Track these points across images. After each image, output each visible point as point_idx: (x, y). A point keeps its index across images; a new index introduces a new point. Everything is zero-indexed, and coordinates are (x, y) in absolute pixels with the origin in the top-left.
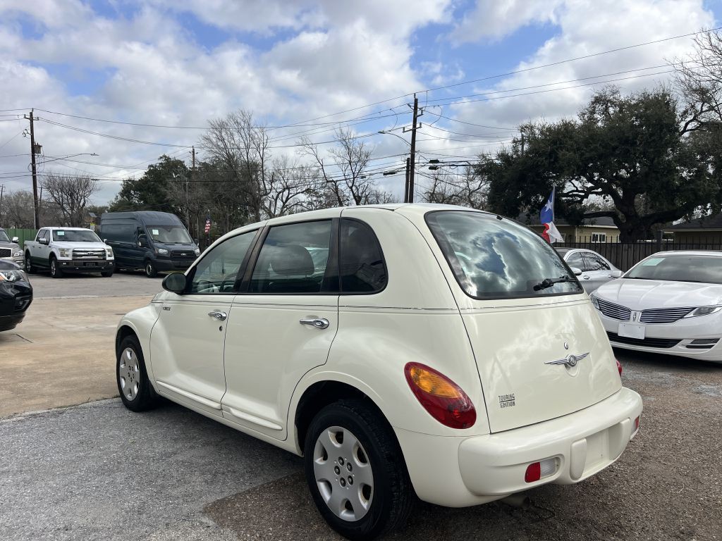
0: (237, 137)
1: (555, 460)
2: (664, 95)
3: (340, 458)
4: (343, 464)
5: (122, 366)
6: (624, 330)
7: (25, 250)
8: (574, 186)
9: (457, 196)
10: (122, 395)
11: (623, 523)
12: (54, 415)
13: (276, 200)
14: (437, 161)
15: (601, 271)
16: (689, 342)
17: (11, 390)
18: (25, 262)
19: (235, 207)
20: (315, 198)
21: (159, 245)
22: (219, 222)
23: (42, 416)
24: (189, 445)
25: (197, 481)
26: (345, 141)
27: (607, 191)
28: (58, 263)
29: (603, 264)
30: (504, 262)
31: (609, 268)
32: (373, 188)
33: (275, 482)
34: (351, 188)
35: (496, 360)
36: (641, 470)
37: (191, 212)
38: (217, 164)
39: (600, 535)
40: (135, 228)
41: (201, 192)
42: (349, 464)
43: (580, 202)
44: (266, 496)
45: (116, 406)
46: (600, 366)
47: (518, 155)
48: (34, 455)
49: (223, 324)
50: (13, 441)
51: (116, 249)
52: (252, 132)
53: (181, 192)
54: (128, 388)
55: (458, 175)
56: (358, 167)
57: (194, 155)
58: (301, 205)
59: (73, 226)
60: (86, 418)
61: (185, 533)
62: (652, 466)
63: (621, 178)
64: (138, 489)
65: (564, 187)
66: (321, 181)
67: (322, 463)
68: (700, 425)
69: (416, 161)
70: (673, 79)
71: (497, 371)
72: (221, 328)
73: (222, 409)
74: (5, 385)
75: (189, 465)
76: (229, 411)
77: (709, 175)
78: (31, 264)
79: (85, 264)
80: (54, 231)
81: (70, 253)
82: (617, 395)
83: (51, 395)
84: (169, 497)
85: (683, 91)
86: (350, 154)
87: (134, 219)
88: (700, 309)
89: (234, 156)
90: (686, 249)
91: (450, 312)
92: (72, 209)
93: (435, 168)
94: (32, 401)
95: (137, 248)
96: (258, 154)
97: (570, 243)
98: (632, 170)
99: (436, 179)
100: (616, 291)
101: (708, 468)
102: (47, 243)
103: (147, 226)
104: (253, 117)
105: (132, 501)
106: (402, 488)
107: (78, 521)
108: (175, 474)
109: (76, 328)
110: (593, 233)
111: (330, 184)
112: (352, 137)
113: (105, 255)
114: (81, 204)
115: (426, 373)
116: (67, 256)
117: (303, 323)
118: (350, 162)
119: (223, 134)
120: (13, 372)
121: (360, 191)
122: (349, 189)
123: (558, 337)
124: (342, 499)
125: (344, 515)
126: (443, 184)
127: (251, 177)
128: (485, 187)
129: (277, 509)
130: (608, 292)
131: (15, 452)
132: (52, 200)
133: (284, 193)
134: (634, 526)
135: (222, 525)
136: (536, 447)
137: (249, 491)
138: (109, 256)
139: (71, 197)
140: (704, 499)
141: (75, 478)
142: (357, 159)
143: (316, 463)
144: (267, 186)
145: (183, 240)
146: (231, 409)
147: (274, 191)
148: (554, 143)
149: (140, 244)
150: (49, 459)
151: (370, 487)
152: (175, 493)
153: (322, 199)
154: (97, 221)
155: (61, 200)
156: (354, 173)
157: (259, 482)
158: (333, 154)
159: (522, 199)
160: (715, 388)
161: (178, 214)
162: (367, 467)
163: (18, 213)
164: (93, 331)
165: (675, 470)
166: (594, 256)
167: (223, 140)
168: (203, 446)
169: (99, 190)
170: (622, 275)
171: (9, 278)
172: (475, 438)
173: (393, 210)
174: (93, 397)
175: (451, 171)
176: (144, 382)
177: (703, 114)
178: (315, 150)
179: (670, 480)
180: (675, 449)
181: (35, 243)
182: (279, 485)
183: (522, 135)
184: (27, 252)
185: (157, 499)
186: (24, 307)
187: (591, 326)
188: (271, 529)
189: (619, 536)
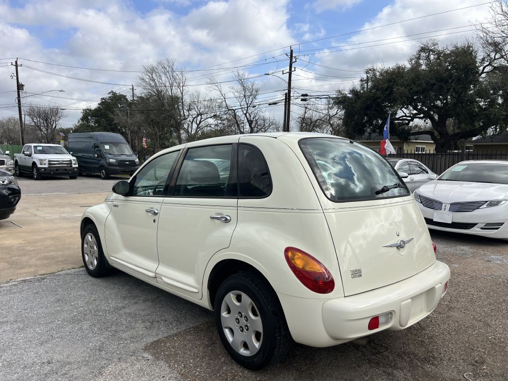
0: (164, 78)
1: (389, 315)
2: (469, 47)
3: (240, 313)
4: (241, 316)
5: (85, 246)
6: (437, 217)
7: (15, 160)
8: (404, 113)
9: (321, 120)
10: (86, 266)
11: (436, 355)
12: (39, 280)
13: (192, 123)
14: (306, 95)
15: (422, 174)
16: (482, 225)
17: (8, 262)
18: (15, 169)
19: (163, 128)
20: (220, 122)
21: (110, 156)
22: (151, 139)
23: (30, 281)
24: (133, 301)
25: (140, 327)
26: (241, 81)
27: (427, 116)
28: (38, 169)
29: (423, 169)
30: (353, 172)
31: (427, 173)
32: (262, 114)
33: (194, 328)
34: (246, 114)
35: (348, 242)
36: (448, 317)
37: (132, 132)
38: (150, 98)
39: (419, 364)
40: (93, 144)
41: (139, 117)
42: (245, 317)
43: (408, 124)
44: (188, 337)
45: (82, 273)
46: (420, 244)
47: (364, 91)
48: (25, 310)
49: (156, 217)
50: (10, 300)
51: (79, 159)
52: (175, 74)
53: (125, 118)
54: (90, 261)
55: (322, 105)
56: (251, 99)
57: (133, 91)
58: (210, 126)
59: (48, 143)
60: (61, 282)
61: (132, 365)
62: (455, 314)
63: (437, 107)
64: (98, 334)
65: (396, 114)
66: (224, 110)
67: (227, 316)
68: (489, 284)
69: (291, 95)
70: (475, 36)
71: (349, 249)
72: (154, 221)
73: (156, 277)
74: (3, 258)
75: (134, 316)
76: (161, 279)
77: (499, 104)
78: (20, 170)
79: (57, 170)
80: (34, 146)
81: (47, 162)
82: (433, 266)
83: (36, 266)
84: (120, 339)
85: (482, 44)
86: (244, 90)
87: (91, 138)
88: (491, 202)
89: (161, 91)
90: (482, 159)
91: (316, 211)
92: (47, 130)
93: (305, 100)
94: (23, 270)
95: (94, 158)
96: (179, 90)
97: (400, 155)
98: (445, 102)
99: (306, 108)
100: (432, 189)
101: (495, 316)
102: (30, 155)
103: (101, 143)
104: (175, 64)
105: (95, 342)
106: (283, 334)
107: (57, 357)
108: (124, 322)
109: (53, 217)
110: (416, 146)
111: (230, 112)
112: (246, 78)
113: (71, 163)
114: (54, 127)
115: (300, 254)
116: (45, 164)
117: (212, 218)
118: (245, 96)
119: (154, 76)
120: (9, 249)
121: (252, 116)
122: (244, 115)
123: (391, 224)
124: (241, 341)
125: (243, 351)
126: (310, 111)
127: (174, 107)
128: (340, 113)
129: (196, 347)
130: (426, 190)
131: (12, 307)
132: (33, 124)
133: (198, 118)
134: (443, 357)
135: (158, 359)
136: (377, 306)
137: (176, 335)
138: (74, 164)
139: (46, 121)
140: (492, 338)
141: (54, 326)
142: (249, 93)
143: (223, 316)
144: (185, 113)
145: (127, 153)
146: (163, 277)
147: (191, 116)
148: (389, 81)
149: (96, 155)
150: (35, 312)
151: (260, 333)
152: (124, 336)
153: (225, 122)
154: (65, 139)
155: (39, 124)
156: (247, 104)
157: (183, 327)
158: (233, 90)
159: (367, 122)
160: (500, 258)
161: (123, 134)
162: (258, 320)
163: (9, 133)
164: (65, 219)
165: (472, 317)
166: (417, 164)
167: (154, 80)
168: (144, 302)
169: (66, 116)
170: (436, 178)
171: (3, 182)
172: (333, 300)
173: (276, 138)
174: (66, 267)
175: (317, 102)
176: (101, 257)
177: (496, 61)
178: (219, 87)
179: (468, 324)
180: (472, 302)
181: (21, 155)
182: (197, 329)
183: (367, 76)
184: (16, 162)
185: (112, 340)
186: (15, 203)
187: (414, 216)
188: (192, 361)
189: (433, 364)
